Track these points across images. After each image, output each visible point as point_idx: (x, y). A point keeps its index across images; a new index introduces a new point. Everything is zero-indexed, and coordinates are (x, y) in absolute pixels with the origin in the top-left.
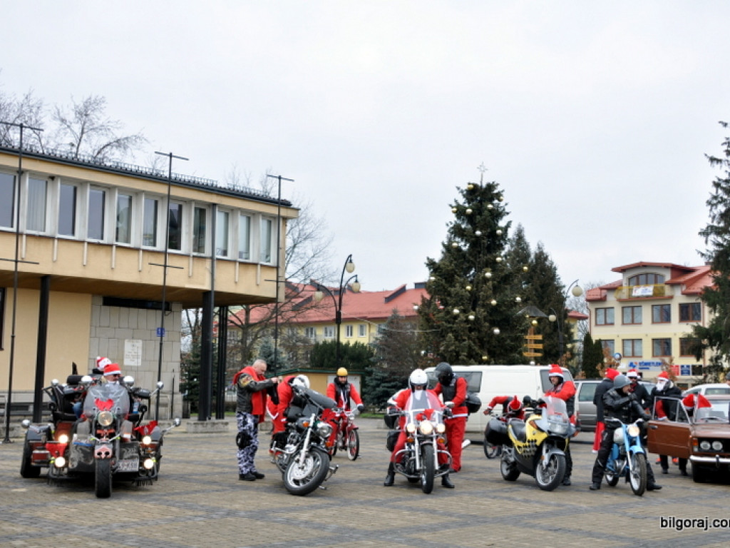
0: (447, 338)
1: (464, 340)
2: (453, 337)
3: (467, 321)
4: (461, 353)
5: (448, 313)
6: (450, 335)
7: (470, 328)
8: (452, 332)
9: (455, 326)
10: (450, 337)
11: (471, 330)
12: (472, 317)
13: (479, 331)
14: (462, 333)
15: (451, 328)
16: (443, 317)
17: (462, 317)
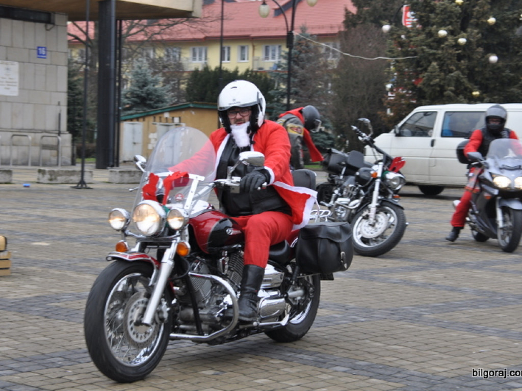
0: (430, 69)
1: (451, 71)
2: (437, 67)
3: (457, 46)
4: (446, 87)
5: (430, 34)
6: (434, 64)
7: (459, 54)
8: (436, 60)
9: (440, 52)
10: (434, 67)
11: (460, 58)
12: (462, 41)
13: (470, 59)
14: (449, 62)
15: (434, 54)
16: (422, 41)
17: (451, 40)
